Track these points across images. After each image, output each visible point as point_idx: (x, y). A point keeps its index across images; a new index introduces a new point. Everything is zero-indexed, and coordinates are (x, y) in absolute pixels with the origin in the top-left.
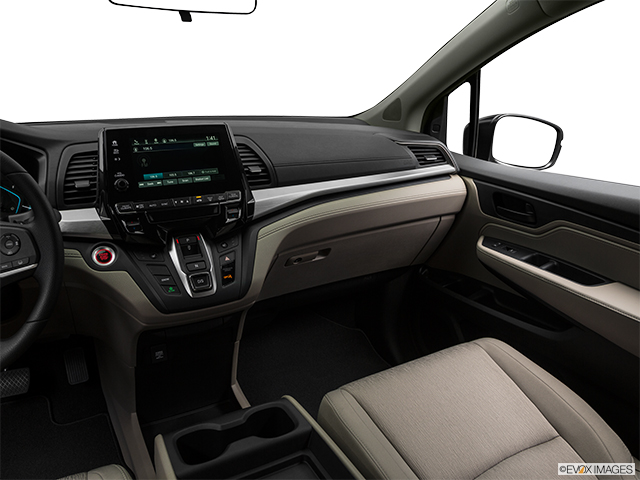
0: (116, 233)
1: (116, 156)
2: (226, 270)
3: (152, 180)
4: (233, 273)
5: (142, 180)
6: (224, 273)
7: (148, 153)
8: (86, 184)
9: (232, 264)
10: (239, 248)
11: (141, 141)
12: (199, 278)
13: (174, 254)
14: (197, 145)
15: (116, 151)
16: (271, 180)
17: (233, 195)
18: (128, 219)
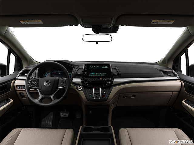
0: (83, 84)
1: (86, 69)
2: (104, 95)
3: (92, 74)
4: (105, 95)
5: (90, 74)
6: (103, 95)
7: (92, 69)
8: (80, 74)
9: (105, 94)
10: (108, 91)
11: (91, 66)
12: (97, 95)
13: (93, 90)
14: (103, 68)
15: (86, 68)
16: (119, 76)
17: (109, 79)
18: (86, 81)
